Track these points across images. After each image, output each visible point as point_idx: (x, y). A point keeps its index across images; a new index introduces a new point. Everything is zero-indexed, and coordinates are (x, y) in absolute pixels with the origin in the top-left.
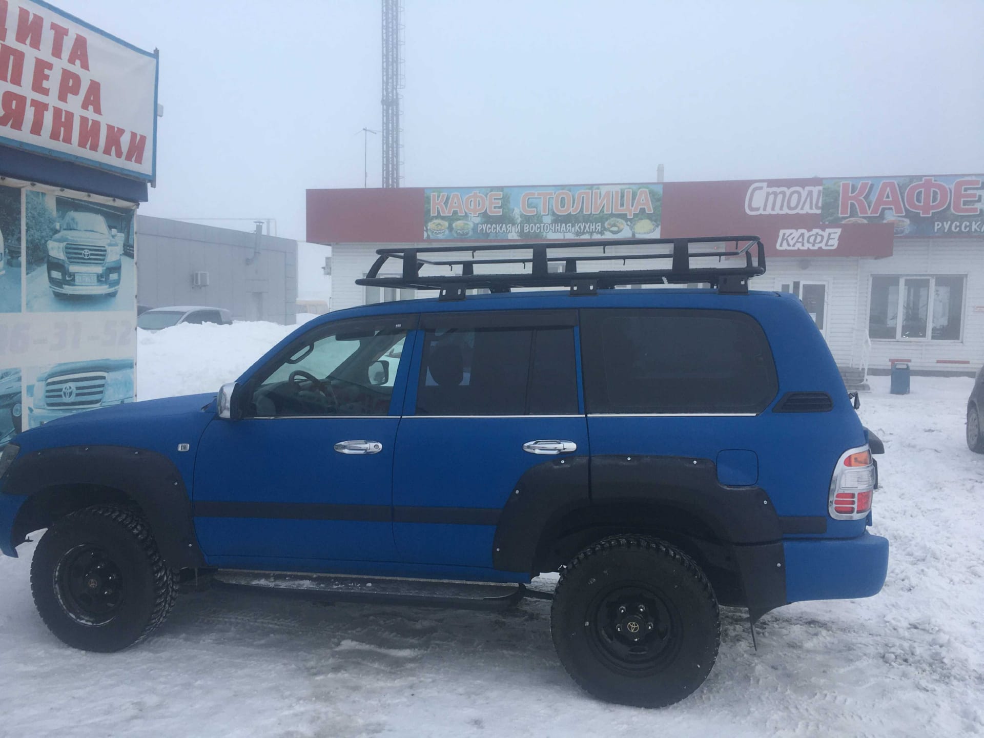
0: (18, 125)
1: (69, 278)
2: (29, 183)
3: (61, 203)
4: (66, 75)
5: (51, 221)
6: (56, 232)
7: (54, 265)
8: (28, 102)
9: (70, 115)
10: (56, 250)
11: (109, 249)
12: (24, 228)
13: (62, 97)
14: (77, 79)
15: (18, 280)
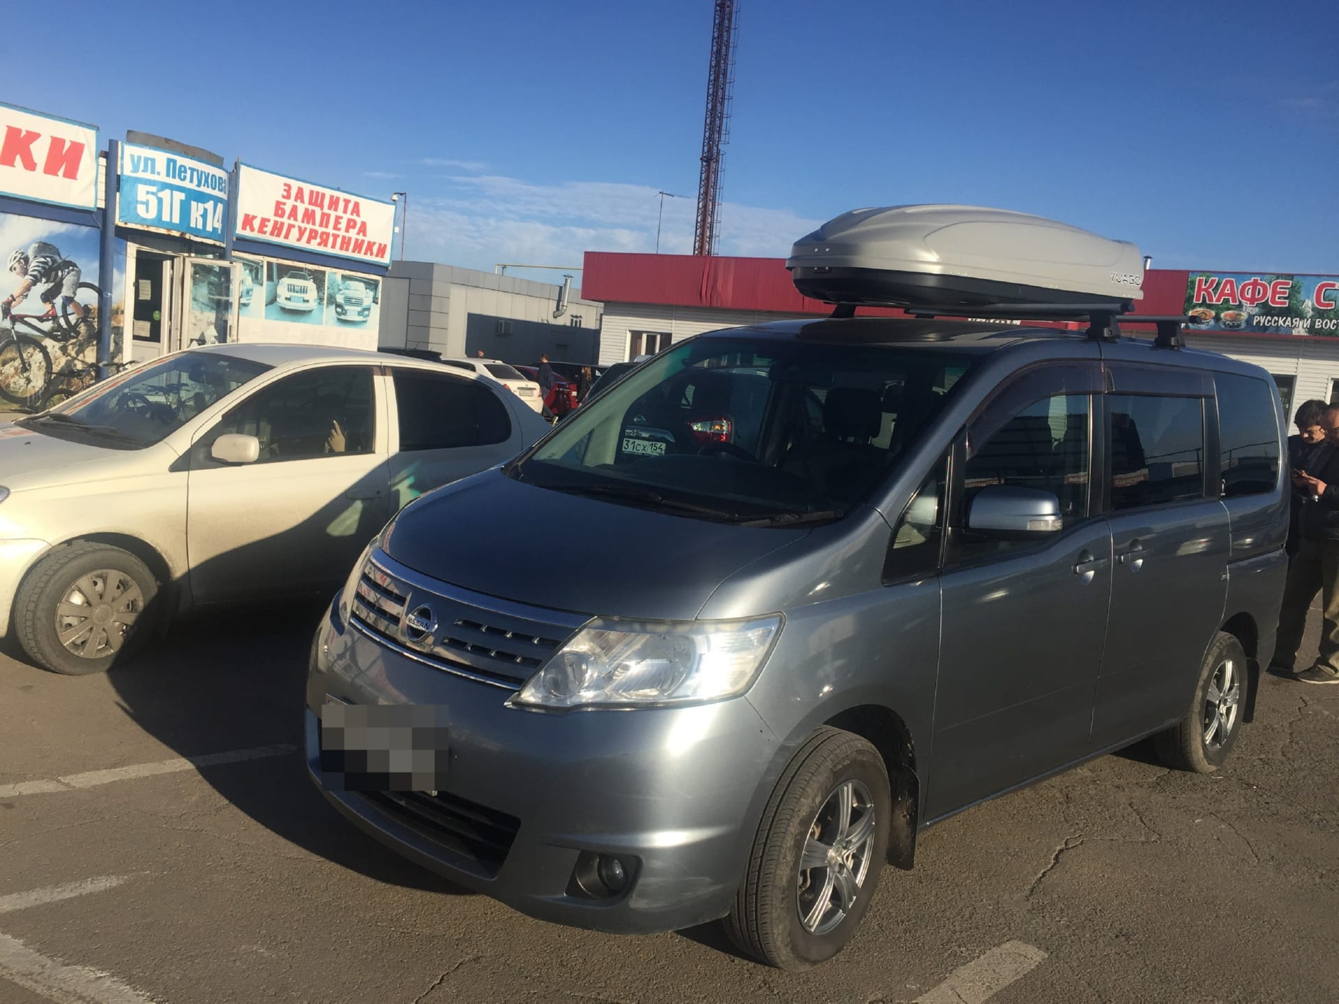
0: (326, 245)
1: (344, 312)
2: (329, 268)
3: (344, 277)
4: (349, 221)
5: (338, 286)
6: (341, 290)
7: (338, 306)
8: (331, 235)
9: (350, 239)
10: (340, 299)
11: (364, 299)
12: (326, 288)
13: (347, 231)
14: (355, 222)
15: (322, 311)
